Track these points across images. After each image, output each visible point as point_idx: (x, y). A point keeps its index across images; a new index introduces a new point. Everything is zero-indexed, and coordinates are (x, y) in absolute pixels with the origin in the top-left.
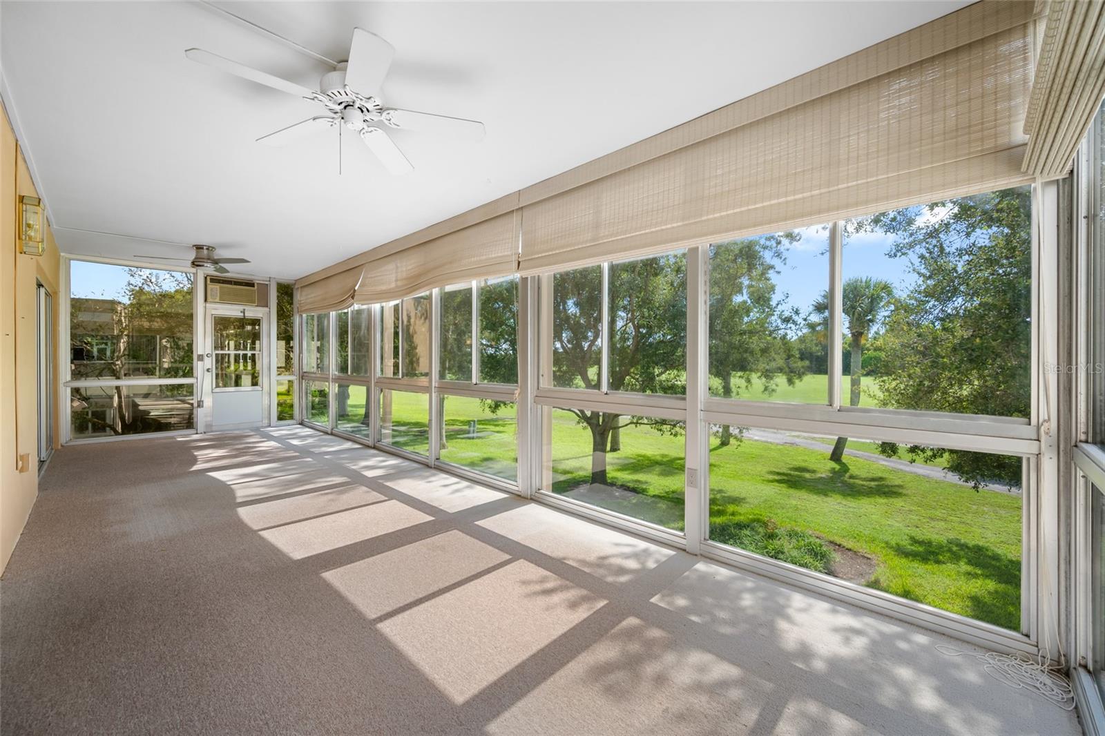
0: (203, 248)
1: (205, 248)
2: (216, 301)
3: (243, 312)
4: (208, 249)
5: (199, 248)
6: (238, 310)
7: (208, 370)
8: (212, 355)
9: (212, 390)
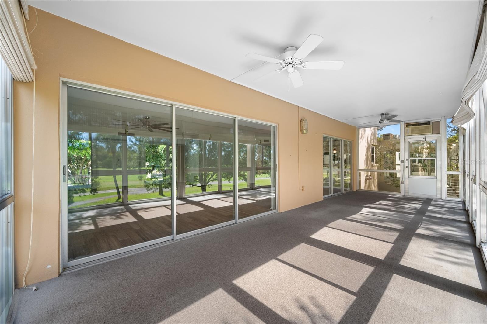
0: (383, 114)
1: (384, 114)
2: (409, 135)
3: (425, 138)
4: (385, 114)
5: (382, 115)
6: (422, 137)
7: (406, 167)
8: (408, 160)
9: (409, 176)
